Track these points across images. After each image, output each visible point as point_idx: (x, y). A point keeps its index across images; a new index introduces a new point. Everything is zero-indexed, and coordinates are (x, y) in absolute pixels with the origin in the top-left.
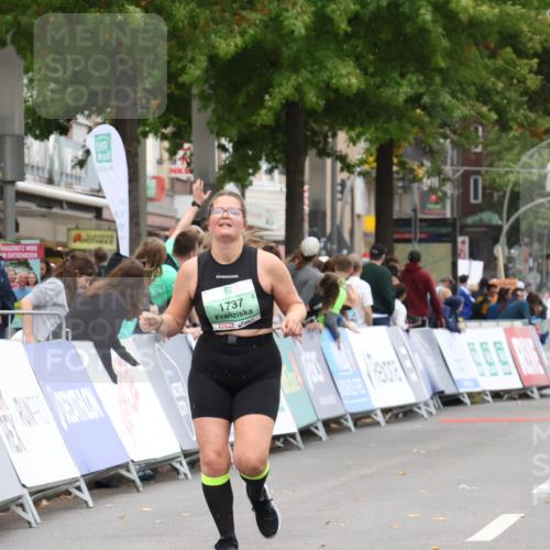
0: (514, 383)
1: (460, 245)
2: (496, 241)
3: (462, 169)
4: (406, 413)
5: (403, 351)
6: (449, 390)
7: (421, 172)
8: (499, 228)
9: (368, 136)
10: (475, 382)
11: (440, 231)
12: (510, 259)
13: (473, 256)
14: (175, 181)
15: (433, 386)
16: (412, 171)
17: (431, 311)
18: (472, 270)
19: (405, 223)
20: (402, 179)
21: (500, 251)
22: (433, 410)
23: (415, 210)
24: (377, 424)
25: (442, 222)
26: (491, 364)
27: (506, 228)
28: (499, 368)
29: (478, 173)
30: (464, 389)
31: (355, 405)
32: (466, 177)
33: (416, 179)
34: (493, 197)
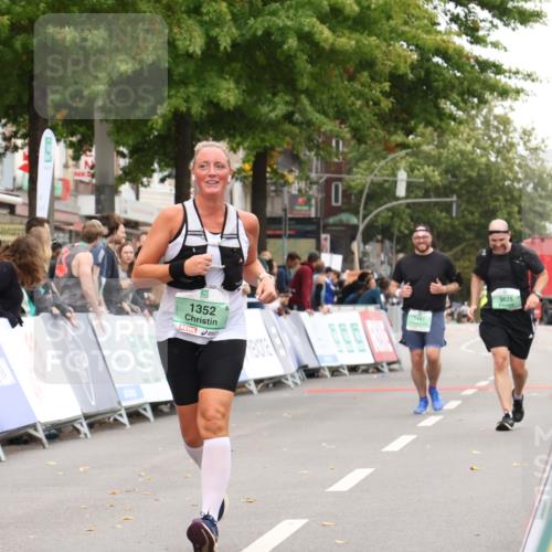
0: (368, 359)
1: (323, 242)
2: (353, 238)
3: (326, 176)
4: (275, 383)
5: (273, 330)
6: (312, 364)
7: (291, 178)
8: (356, 227)
9: (246, 144)
10: (335, 358)
11: (305, 228)
12: (365, 254)
13: (334, 250)
14: (78, 183)
15: (299, 361)
16: (283, 176)
18: (333, 261)
19: (276, 221)
20: (275, 184)
21: (355, 246)
22: (298, 382)
23: (285, 210)
24: (251, 392)
25: (308, 220)
26: (348, 342)
27: (361, 227)
28: (355, 345)
29: (340, 180)
32: (329, 182)
33: (287, 183)
34: (351, 201)
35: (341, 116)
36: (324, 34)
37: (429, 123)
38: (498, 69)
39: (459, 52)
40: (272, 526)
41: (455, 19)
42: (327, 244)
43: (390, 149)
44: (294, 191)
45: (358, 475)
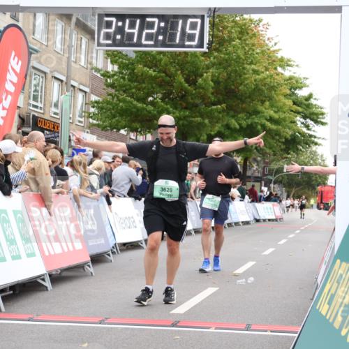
0: (274, 217)
2: (271, 183)
3: (264, 165)
4: (247, 223)
5: (247, 208)
6: (258, 218)
7: (254, 165)
8: (272, 180)
9: (242, 155)
10: (264, 217)
11: (258, 179)
12: (274, 188)
13: (265, 186)
15: (254, 217)
16: (252, 165)
17: (255, 198)
18: (265, 189)
19: (250, 177)
20: (249, 166)
21: (272, 185)
22: (254, 223)
23: (252, 174)
24: (240, 225)
25: (258, 177)
26: (268, 212)
28: (270, 213)
29: (268, 166)
30: (262, 218)
31: (235, 221)
32: (265, 167)
33: (253, 167)
34: (271, 173)
35: (270, 148)
36: (268, 124)
37: (294, 152)
38: (315, 137)
39: (304, 132)
40: (246, 263)
41: (302, 123)
42: (263, 184)
43: (283, 158)
44: (255, 169)
45: (271, 250)
